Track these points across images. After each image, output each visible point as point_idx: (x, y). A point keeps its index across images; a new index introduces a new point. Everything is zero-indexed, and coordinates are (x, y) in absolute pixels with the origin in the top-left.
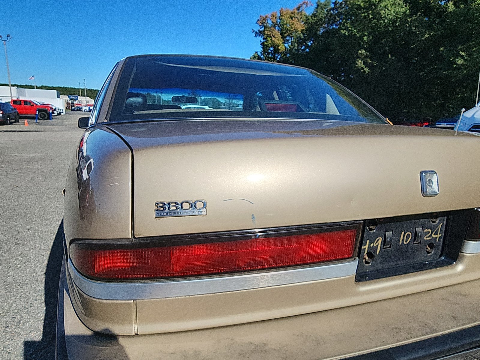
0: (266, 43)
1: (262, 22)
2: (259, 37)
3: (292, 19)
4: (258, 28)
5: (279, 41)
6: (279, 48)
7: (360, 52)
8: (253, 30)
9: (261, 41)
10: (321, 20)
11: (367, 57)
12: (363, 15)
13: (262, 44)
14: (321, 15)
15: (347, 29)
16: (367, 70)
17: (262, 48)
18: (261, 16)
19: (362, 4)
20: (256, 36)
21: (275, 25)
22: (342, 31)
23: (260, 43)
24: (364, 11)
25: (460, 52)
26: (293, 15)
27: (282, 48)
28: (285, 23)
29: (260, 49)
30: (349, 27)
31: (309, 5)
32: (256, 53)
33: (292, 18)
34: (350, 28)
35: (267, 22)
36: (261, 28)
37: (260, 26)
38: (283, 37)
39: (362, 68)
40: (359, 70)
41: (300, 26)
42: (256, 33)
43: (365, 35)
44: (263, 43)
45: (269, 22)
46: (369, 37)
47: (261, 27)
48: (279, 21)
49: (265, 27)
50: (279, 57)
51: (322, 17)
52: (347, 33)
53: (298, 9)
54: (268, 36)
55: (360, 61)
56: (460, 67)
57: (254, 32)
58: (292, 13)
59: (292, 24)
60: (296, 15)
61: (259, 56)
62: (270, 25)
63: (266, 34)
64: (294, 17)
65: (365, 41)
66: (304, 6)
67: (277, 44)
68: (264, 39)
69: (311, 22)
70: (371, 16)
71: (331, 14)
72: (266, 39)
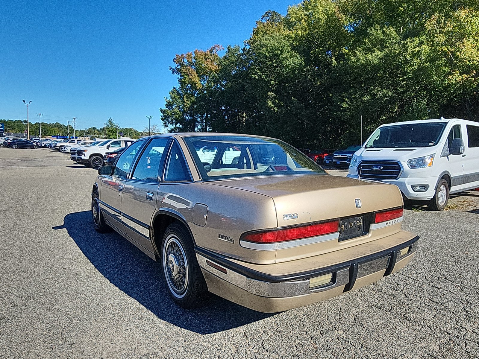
0: (183, 80)
1: (179, 60)
2: (176, 74)
3: (206, 60)
4: (175, 66)
5: (196, 79)
6: (197, 85)
7: (269, 93)
8: (170, 67)
9: (178, 78)
10: (233, 63)
11: (274, 98)
12: (269, 63)
13: (180, 80)
14: (232, 60)
15: (256, 73)
16: (276, 109)
17: (180, 84)
18: (177, 55)
19: (267, 54)
20: (173, 73)
21: (190, 64)
22: (253, 75)
23: (178, 80)
24: (269, 60)
25: (345, 99)
26: (207, 56)
27: (199, 85)
28: (200, 62)
29: (178, 86)
30: (258, 73)
31: (221, 48)
32: (175, 88)
33: (206, 59)
34: (259, 73)
35: (183, 61)
36: (178, 66)
37: (177, 64)
38: (199, 76)
39: (272, 107)
40: (269, 108)
41: (214, 67)
42: (174, 70)
43: (272, 80)
44: (181, 79)
45: (184, 61)
46: (275, 81)
47: (178, 65)
48: (194, 60)
49: (182, 66)
50: (197, 93)
51: (234, 60)
52: (257, 77)
53: (211, 51)
54: (185, 74)
55: (270, 101)
56: (345, 110)
57: (172, 69)
58: (206, 55)
59: (207, 64)
60: (210, 57)
61: (177, 91)
62: (186, 64)
63: (183, 72)
64: (207, 58)
65: (272, 85)
66: (216, 49)
67: (194, 81)
68: (181, 76)
69: (224, 64)
70: (275, 65)
71: (241, 59)
72: (183, 76)
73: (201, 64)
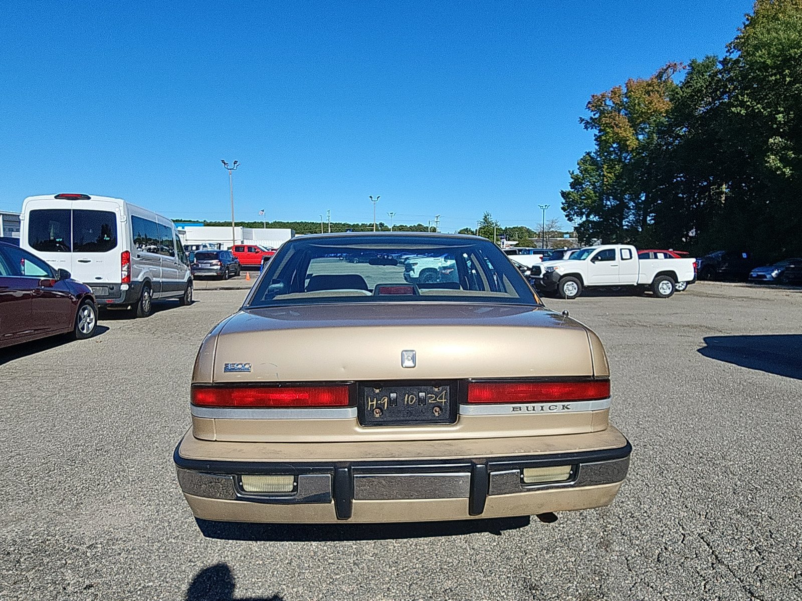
0: (603, 138)
1: (596, 104)
2: (592, 128)
3: (649, 95)
4: (588, 115)
5: (627, 132)
6: (628, 143)
7: (771, 140)
8: (581, 118)
9: (595, 135)
10: (700, 91)
11: (785, 148)
12: (773, 78)
13: (598, 139)
14: (699, 85)
15: (742, 104)
16: (787, 171)
17: (597, 145)
18: (593, 96)
19: (769, 62)
20: (586, 128)
21: (618, 108)
22: (733, 109)
23: (594, 138)
24: (774, 71)
26: (651, 88)
27: (632, 143)
28: (636, 102)
29: (593, 148)
30: (747, 102)
31: (679, 67)
32: (588, 154)
33: (648, 93)
34: (749, 103)
35: (605, 104)
36: (594, 115)
37: (592, 111)
38: (634, 125)
39: (779, 168)
40: (772, 171)
41: (664, 104)
42: (587, 123)
43: (779, 112)
44: (600, 137)
45: (607, 104)
46: (788, 114)
47: (595, 112)
48: (625, 100)
49: (602, 113)
50: (628, 157)
51: (702, 86)
52: (743, 112)
53: (660, 76)
54: (607, 126)
55: (772, 157)
57: (584, 122)
58: (649, 85)
59: (649, 103)
60: (656, 88)
61: (592, 158)
62: (610, 108)
63: (604, 122)
64: (652, 91)
65: (780, 121)
66: (670, 71)
67: (624, 137)
68: (600, 131)
69: (682, 97)
70: (788, 79)
71: (719, 81)
72: (604, 130)
73: (639, 104)
